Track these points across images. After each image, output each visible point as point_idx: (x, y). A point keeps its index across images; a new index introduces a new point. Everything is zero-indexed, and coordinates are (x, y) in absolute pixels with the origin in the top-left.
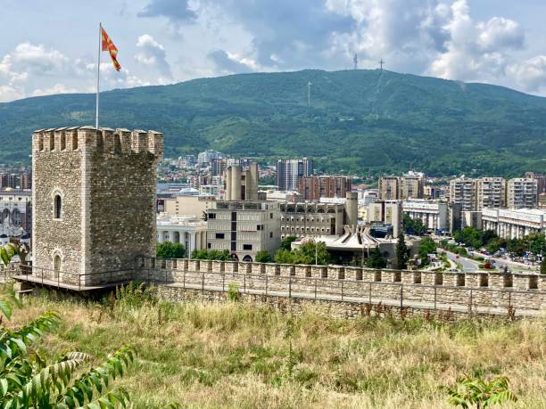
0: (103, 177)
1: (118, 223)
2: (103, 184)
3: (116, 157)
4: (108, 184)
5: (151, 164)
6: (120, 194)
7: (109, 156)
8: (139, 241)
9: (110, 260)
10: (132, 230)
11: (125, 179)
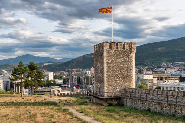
0: (111, 59)
1: (117, 75)
2: (111, 61)
3: (116, 51)
4: (113, 61)
5: (131, 54)
6: (118, 65)
7: (114, 51)
8: (126, 82)
9: (114, 88)
10: (123, 78)
11: (120, 60)
